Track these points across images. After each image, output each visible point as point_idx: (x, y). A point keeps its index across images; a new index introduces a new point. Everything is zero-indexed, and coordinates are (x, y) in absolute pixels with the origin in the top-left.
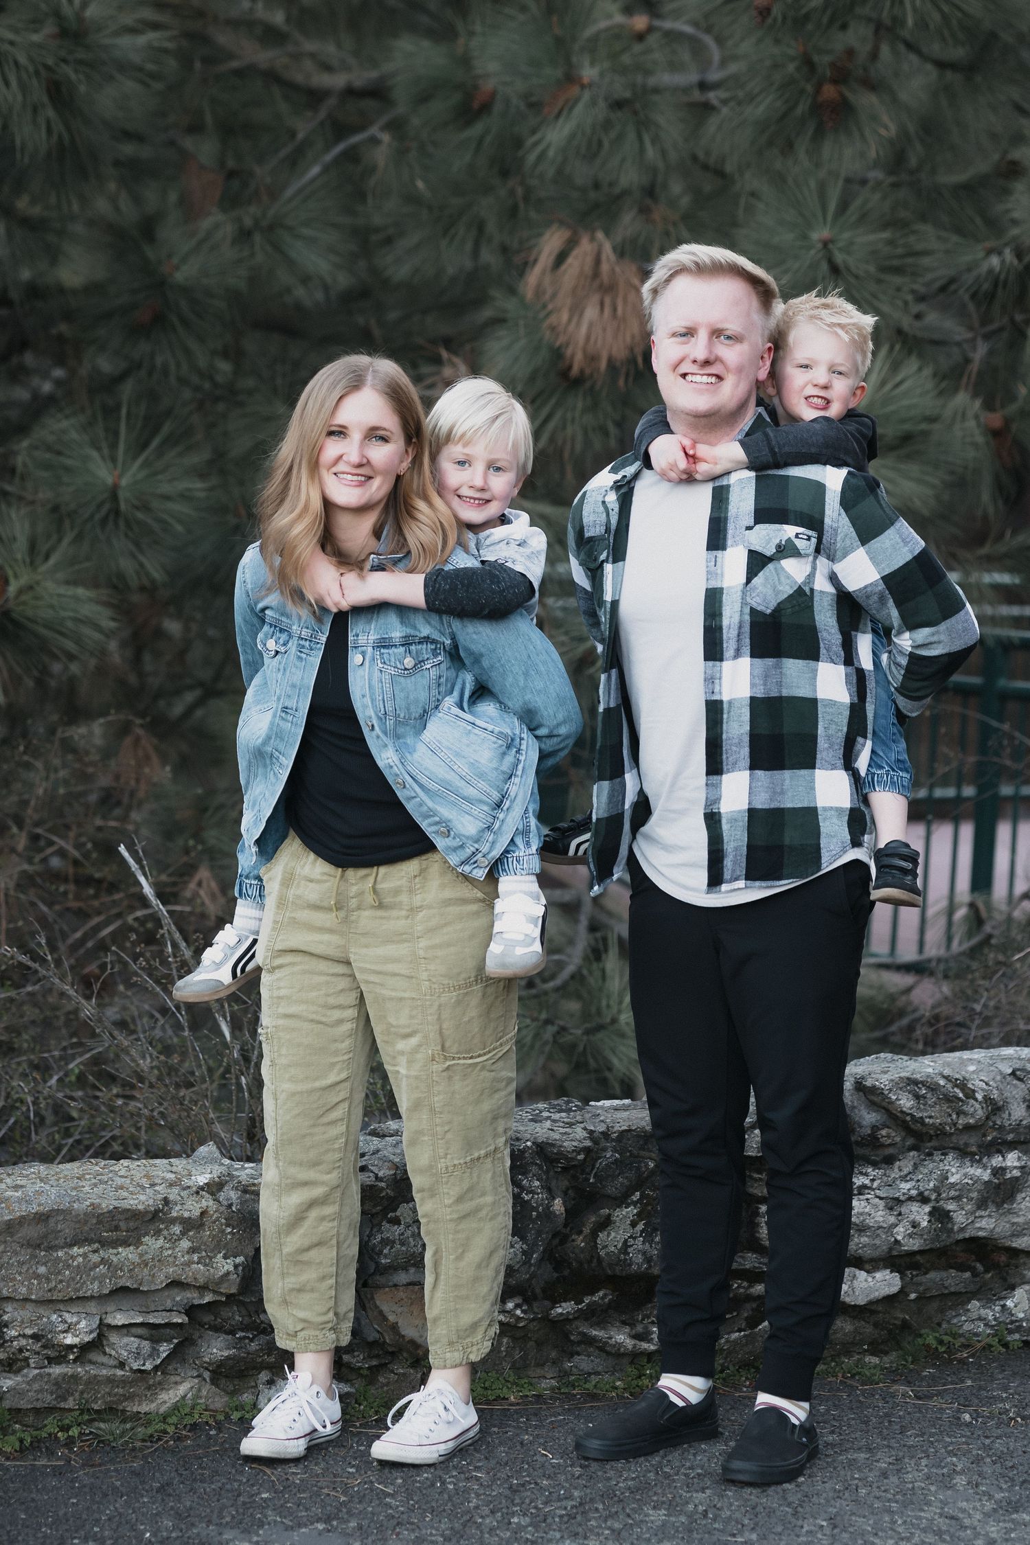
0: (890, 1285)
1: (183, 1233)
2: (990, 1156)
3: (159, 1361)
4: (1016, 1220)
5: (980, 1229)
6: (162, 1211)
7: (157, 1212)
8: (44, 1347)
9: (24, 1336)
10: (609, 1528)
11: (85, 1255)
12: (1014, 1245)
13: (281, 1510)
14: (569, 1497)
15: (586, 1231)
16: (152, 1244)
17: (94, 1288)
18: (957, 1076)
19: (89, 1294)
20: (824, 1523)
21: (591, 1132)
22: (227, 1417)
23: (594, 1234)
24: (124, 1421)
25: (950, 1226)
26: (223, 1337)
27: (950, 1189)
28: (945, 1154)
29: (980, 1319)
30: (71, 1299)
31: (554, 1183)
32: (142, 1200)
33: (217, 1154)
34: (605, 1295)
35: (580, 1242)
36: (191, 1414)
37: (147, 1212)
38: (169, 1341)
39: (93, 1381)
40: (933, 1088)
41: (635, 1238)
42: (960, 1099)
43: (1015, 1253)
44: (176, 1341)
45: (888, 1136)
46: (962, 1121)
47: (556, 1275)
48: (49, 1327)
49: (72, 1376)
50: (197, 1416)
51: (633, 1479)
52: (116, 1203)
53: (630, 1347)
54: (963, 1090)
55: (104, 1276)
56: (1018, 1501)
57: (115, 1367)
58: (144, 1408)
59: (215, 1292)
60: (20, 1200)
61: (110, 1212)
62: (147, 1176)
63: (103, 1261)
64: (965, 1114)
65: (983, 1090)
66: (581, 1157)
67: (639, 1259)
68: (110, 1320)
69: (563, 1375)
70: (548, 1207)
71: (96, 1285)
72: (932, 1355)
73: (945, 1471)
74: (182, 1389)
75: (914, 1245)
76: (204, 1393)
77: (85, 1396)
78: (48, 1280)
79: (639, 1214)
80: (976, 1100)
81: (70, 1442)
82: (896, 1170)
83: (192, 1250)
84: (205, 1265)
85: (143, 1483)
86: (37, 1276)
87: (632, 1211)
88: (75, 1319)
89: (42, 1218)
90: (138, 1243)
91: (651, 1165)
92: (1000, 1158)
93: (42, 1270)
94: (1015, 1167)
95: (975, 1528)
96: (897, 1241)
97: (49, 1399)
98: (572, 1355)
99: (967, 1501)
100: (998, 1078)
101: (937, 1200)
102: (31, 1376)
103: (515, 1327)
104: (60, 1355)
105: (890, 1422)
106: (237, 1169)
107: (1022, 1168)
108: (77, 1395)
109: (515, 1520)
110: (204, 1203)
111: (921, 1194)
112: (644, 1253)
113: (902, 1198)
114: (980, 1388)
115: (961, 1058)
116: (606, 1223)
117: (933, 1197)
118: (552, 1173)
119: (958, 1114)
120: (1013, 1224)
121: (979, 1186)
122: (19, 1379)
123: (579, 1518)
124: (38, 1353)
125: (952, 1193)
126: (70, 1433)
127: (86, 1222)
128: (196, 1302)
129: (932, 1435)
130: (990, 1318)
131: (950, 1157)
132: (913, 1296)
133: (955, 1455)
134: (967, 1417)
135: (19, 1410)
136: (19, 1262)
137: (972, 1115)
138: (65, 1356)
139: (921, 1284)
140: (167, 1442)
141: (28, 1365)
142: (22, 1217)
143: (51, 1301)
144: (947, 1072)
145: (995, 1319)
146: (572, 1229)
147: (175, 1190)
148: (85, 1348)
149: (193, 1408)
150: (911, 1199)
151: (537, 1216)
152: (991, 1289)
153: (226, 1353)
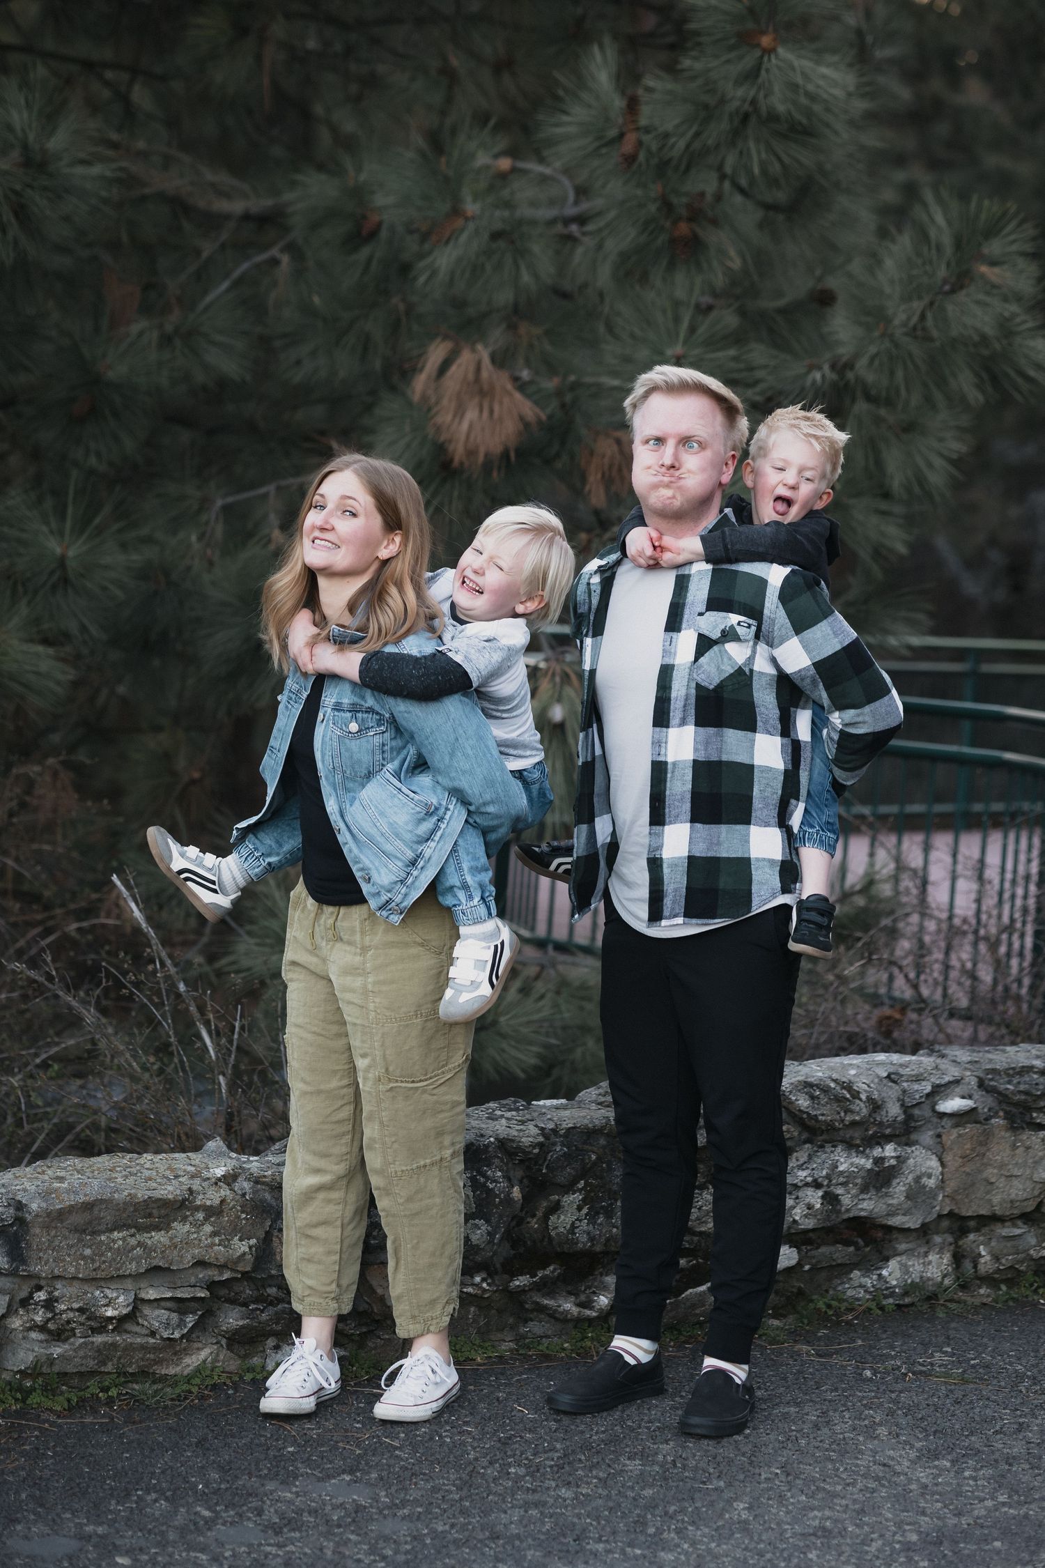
0: (789, 1259)
1: (206, 1219)
2: (871, 1148)
3: (186, 1330)
4: (891, 1202)
5: (862, 1209)
6: (188, 1200)
7: (184, 1200)
8: (88, 1319)
9: (72, 1309)
10: (596, 1477)
11: (124, 1239)
12: (890, 1223)
13: (308, 1462)
14: (554, 1449)
15: (539, 1214)
16: (181, 1229)
17: (132, 1268)
18: (844, 1080)
19: (127, 1273)
20: (778, 1471)
21: (542, 1129)
22: (241, 1377)
23: (546, 1218)
24: (154, 1382)
25: (838, 1207)
26: (238, 1309)
27: (839, 1176)
28: (834, 1146)
29: (861, 1286)
30: (113, 1277)
31: (511, 1174)
32: (169, 1191)
33: (225, 1148)
34: (555, 1269)
35: (534, 1224)
36: (211, 1376)
37: (176, 1201)
38: (194, 1313)
39: (129, 1348)
40: (825, 1090)
41: (580, 1221)
42: (847, 1099)
43: (889, 1229)
44: (200, 1313)
45: (788, 1131)
46: (848, 1118)
47: (513, 1252)
48: (93, 1301)
49: (112, 1344)
50: (216, 1378)
51: (603, 1432)
52: (149, 1193)
53: (575, 1314)
54: (849, 1092)
55: (140, 1257)
56: (936, 1449)
57: (147, 1335)
58: (172, 1371)
59: (232, 1270)
60: (68, 1191)
61: (145, 1201)
62: (170, 1168)
63: (140, 1244)
64: (852, 1112)
65: (865, 1091)
66: (536, 1151)
67: (584, 1238)
68: (143, 1295)
69: (519, 1339)
70: (509, 1193)
71: (134, 1265)
72: (823, 1318)
73: (866, 1422)
74: (204, 1354)
75: (809, 1224)
76: (221, 1357)
77: (122, 1361)
78: (93, 1261)
79: (583, 1200)
80: (861, 1100)
81: (110, 1402)
82: (794, 1160)
83: (214, 1234)
84: (225, 1247)
85: (182, 1438)
86: (84, 1258)
87: (578, 1197)
88: (115, 1295)
89: (88, 1206)
90: (168, 1228)
91: (594, 1157)
92: (880, 1150)
93: (88, 1252)
94: (892, 1157)
95: (906, 1474)
96: (795, 1221)
97: (92, 1363)
98: (526, 1321)
99: (893, 1449)
100: (876, 1080)
101: (828, 1186)
102: (77, 1344)
103: (482, 1297)
104: (101, 1325)
105: (804, 1378)
106: (244, 1162)
107: (898, 1157)
108: (115, 1360)
109: (512, 1470)
110: (223, 1193)
111: (815, 1180)
112: (588, 1233)
113: (800, 1184)
114: (871, 1347)
115: (842, 1063)
116: (556, 1208)
117: (825, 1183)
118: (510, 1165)
119: (846, 1112)
120: (889, 1205)
121: (863, 1174)
122: (67, 1346)
123: (567, 1468)
124: (82, 1324)
125: (841, 1180)
126: (110, 1393)
127: (125, 1210)
128: (217, 1279)
129: (844, 1390)
130: (869, 1285)
131: (839, 1149)
132: (807, 1267)
133: (871, 1408)
134: (868, 1373)
135: (66, 1374)
136: (68, 1245)
137: (858, 1113)
138: (105, 1327)
139: (814, 1257)
140: (193, 1400)
141: (74, 1335)
142: (72, 1206)
143: (94, 1279)
144: (835, 1076)
145: (873, 1286)
146: (527, 1212)
147: (197, 1181)
148: (122, 1319)
149: (212, 1370)
150: (807, 1185)
151: (500, 1202)
152: (869, 1261)
153: (241, 1323)
